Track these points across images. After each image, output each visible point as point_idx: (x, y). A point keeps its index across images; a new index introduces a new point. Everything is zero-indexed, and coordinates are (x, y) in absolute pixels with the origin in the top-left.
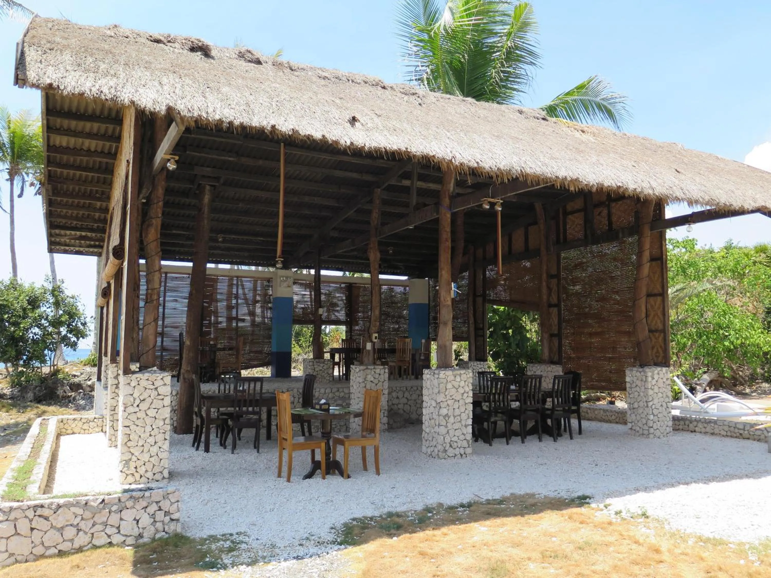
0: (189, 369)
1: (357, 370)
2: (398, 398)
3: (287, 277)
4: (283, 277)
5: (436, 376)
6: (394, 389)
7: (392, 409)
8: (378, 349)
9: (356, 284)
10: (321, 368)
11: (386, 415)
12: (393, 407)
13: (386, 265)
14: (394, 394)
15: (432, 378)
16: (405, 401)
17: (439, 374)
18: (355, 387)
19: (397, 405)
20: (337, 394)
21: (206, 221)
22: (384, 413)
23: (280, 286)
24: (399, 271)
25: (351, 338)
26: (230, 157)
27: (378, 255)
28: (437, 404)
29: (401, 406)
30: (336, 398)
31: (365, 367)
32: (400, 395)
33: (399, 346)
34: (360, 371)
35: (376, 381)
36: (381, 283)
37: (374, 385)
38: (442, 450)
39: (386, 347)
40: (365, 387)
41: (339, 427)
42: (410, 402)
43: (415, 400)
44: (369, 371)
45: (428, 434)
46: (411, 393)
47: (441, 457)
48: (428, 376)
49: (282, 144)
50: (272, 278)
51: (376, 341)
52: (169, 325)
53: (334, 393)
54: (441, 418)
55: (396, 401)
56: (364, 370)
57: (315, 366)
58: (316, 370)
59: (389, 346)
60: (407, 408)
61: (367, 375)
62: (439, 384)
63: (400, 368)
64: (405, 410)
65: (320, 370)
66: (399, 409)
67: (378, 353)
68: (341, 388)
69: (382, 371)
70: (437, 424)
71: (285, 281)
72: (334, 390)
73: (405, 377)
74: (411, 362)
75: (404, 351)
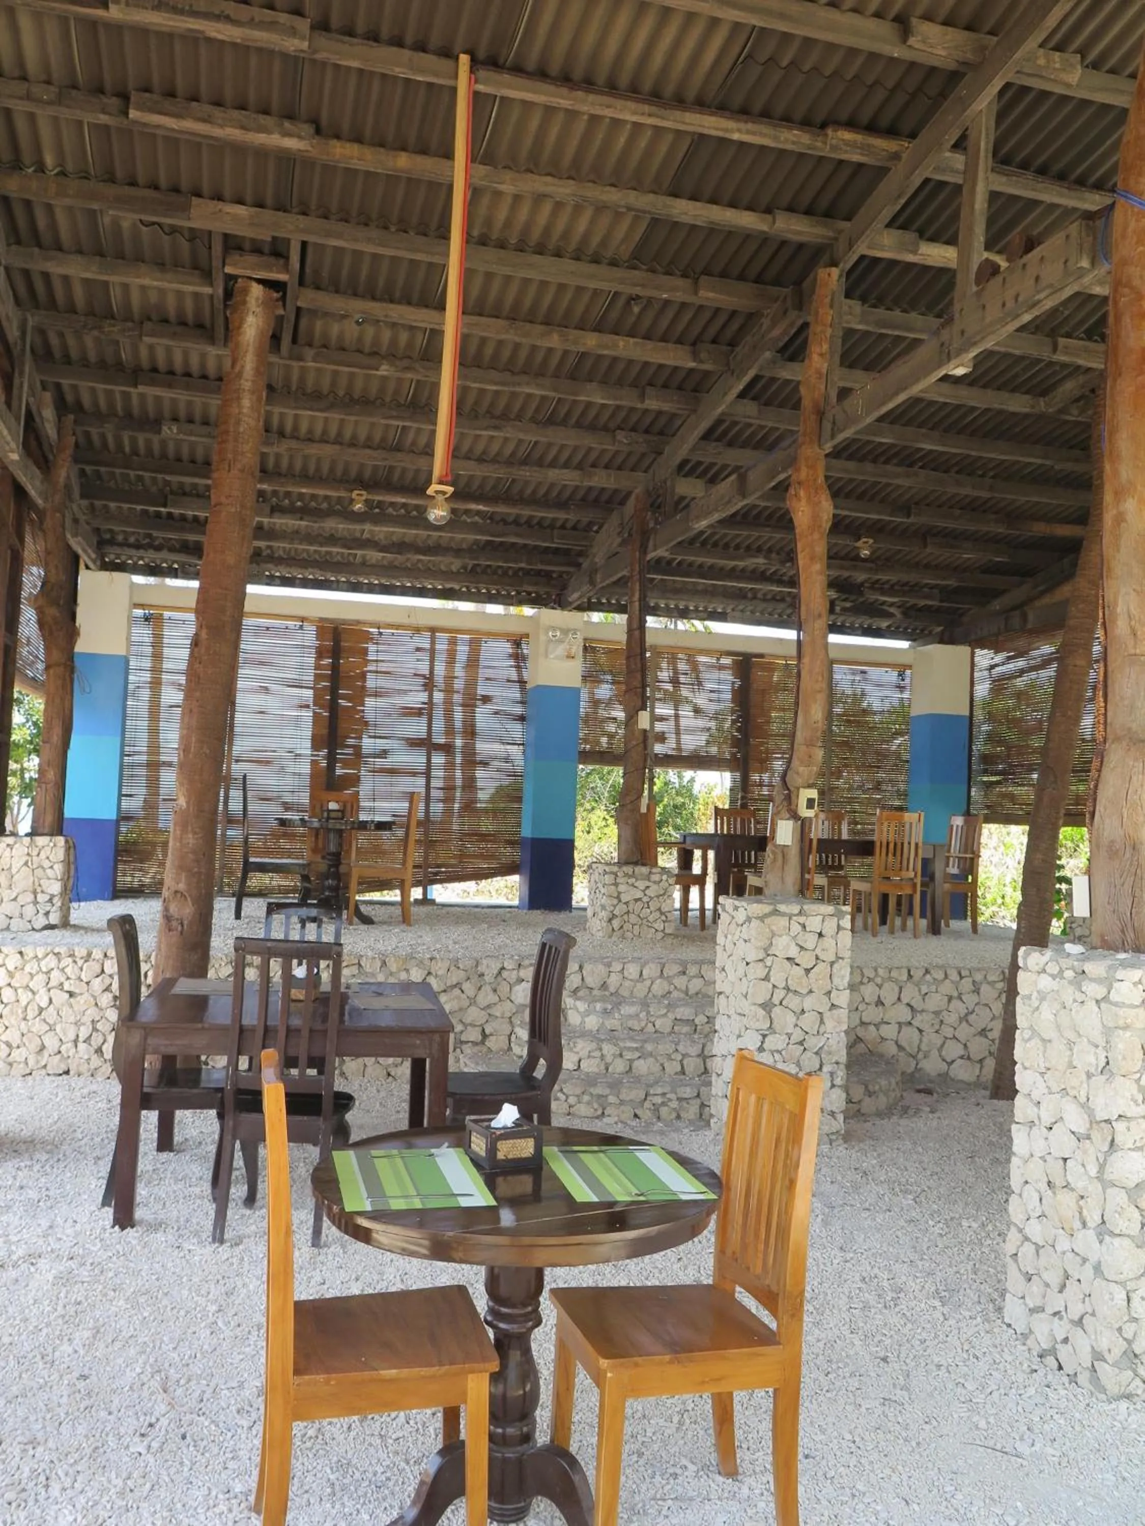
0: (182, 886)
1: (741, 916)
2: (880, 1003)
3: (565, 632)
4: (554, 629)
5: (1094, 990)
6: (869, 973)
7: (859, 1040)
8: (820, 841)
9: (761, 656)
10: (639, 895)
11: (838, 1081)
12: (861, 1032)
13: (848, 605)
14: (869, 992)
15: (1069, 994)
16: (904, 1014)
17: (1109, 982)
18: (732, 977)
19: (877, 1026)
20: (681, 982)
21: (246, 402)
22: (832, 1074)
23: (546, 656)
24: (884, 624)
25: (744, 806)
26: (287, 134)
27: (827, 509)
28: (1093, 1122)
29: (889, 1031)
30: (675, 994)
31: (767, 909)
32: (889, 993)
33: (882, 833)
34: (749, 919)
35: (806, 960)
36: (832, 655)
37: (799, 971)
38: (1117, 1352)
39: (845, 836)
40: (767, 978)
41: (674, 1104)
42: (919, 1017)
43: (937, 1013)
44: (784, 921)
45: (1038, 1248)
46: (924, 989)
47: (1112, 1389)
48: (1045, 982)
49: (464, 59)
50: (527, 636)
51: (810, 813)
52: (245, 756)
53: (669, 979)
54: (1118, 1197)
55: (872, 1014)
56: (762, 918)
57: (622, 888)
58: (625, 899)
59: (851, 832)
60: (909, 1037)
61: (773, 934)
62: (1108, 1032)
63: (885, 898)
64: (903, 1043)
65: (636, 900)
66: (883, 1039)
67: (819, 851)
68: (695, 962)
69: (830, 927)
70: (1093, 1219)
71: (561, 641)
72: (672, 969)
73: (898, 922)
74: (918, 881)
75: (897, 849)
